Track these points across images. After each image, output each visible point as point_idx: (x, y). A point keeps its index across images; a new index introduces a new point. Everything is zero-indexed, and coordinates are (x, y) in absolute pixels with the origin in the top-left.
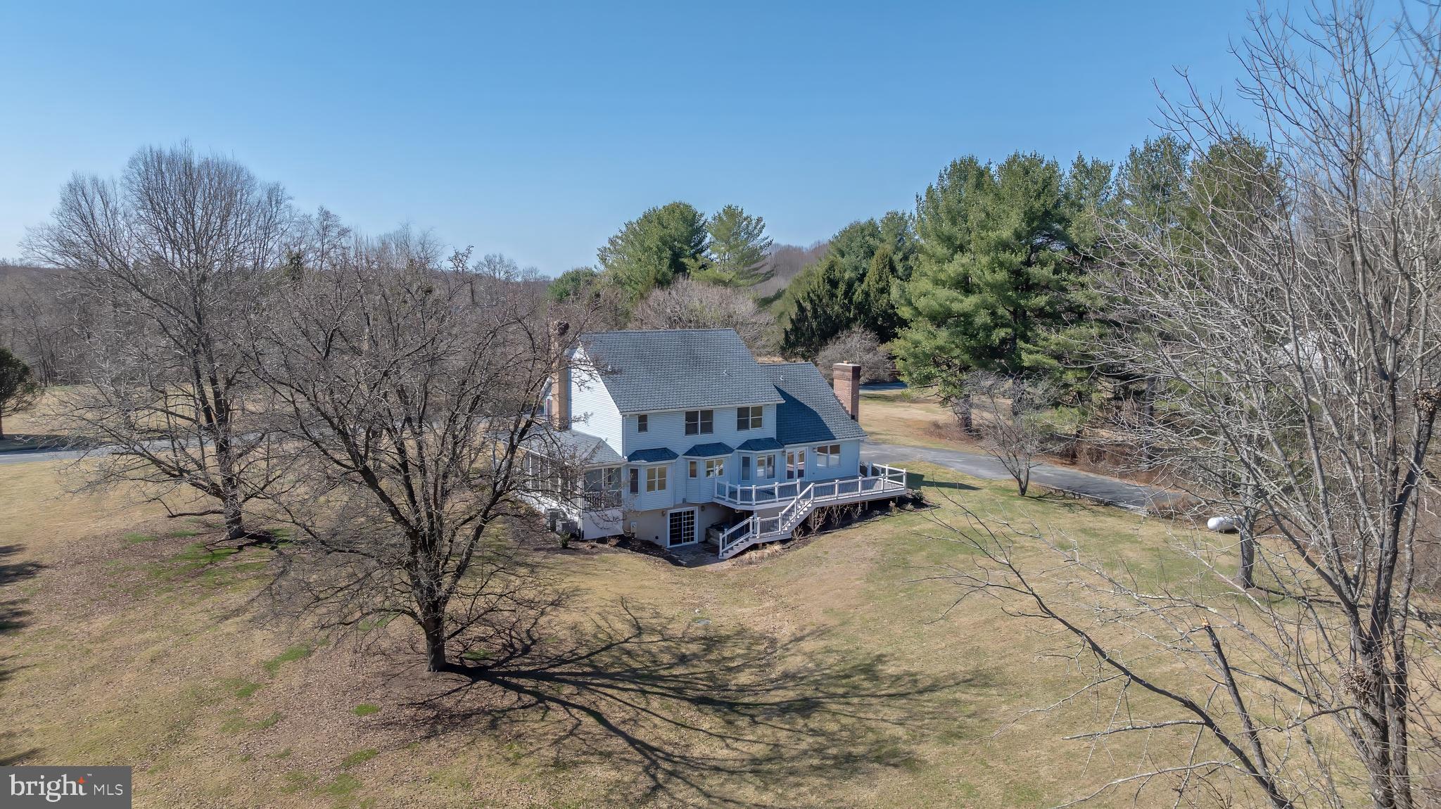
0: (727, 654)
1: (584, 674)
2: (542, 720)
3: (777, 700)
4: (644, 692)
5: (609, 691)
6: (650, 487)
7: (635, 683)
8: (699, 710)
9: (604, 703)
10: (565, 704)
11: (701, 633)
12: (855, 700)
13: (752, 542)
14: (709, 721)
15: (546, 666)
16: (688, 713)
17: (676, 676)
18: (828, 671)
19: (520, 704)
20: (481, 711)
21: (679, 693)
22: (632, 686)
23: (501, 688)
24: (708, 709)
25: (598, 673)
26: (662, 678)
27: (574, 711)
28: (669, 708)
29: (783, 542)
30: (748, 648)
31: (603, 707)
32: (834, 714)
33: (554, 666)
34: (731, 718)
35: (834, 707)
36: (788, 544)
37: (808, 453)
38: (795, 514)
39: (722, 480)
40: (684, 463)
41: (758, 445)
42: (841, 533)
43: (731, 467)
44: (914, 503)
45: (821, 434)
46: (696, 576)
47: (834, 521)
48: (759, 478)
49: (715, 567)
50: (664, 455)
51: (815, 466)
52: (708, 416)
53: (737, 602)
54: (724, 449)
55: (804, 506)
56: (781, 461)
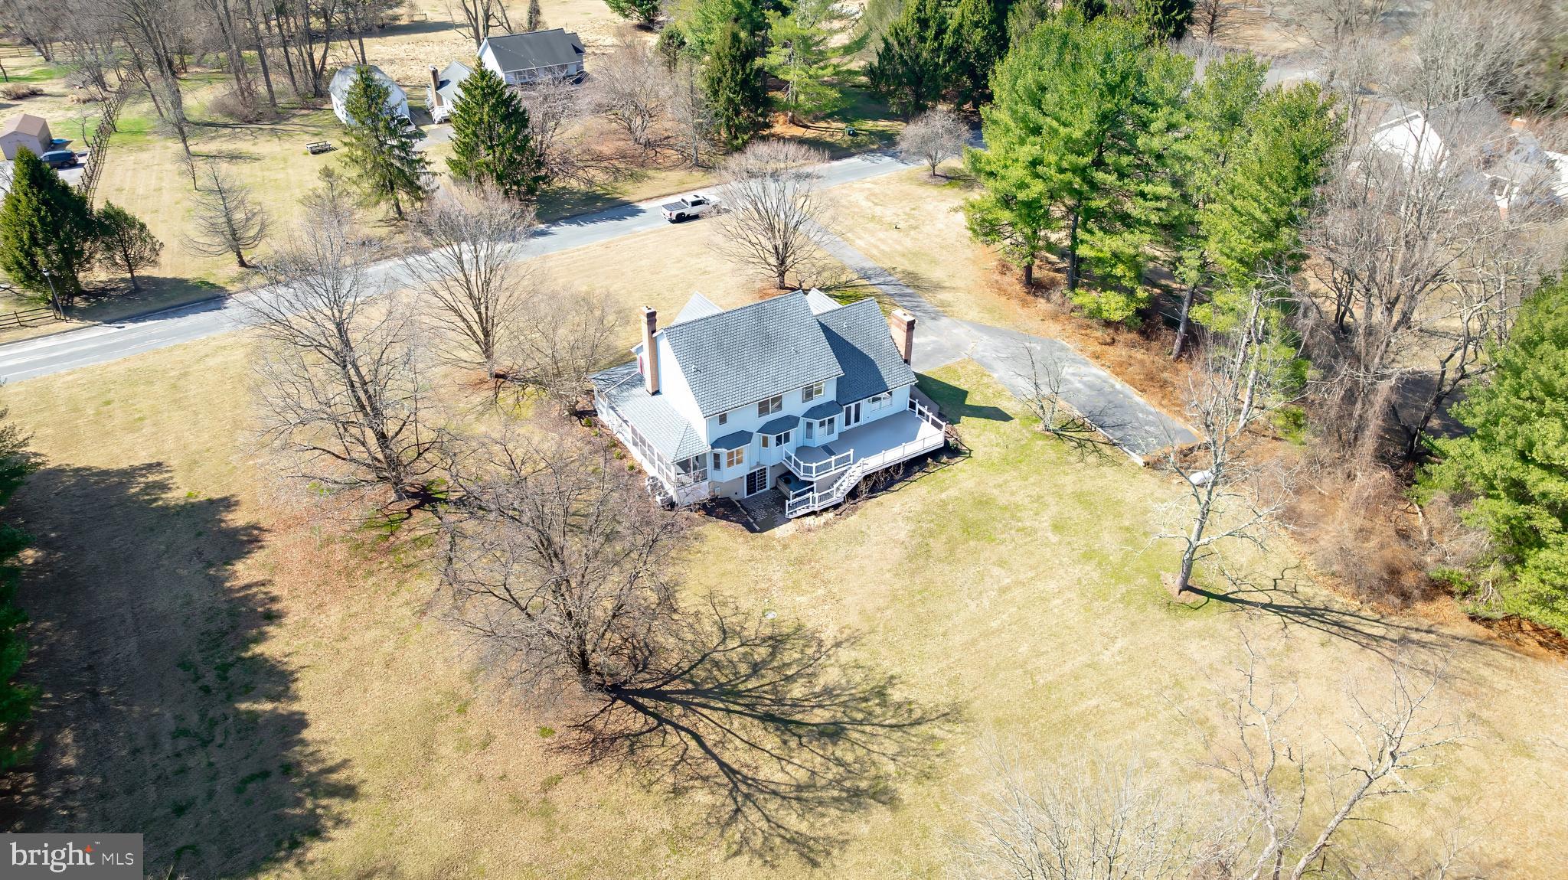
0: (787, 660)
1: (688, 692)
2: (663, 745)
3: (817, 720)
4: (729, 711)
5: (705, 711)
6: (730, 463)
7: (722, 701)
8: (765, 729)
9: (702, 724)
10: (677, 727)
11: (768, 631)
12: (868, 729)
13: (811, 509)
14: (771, 741)
15: (660, 682)
16: (757, 731)
17: (749, 690)
18: (853, 691)
19: (647, 727)
20: (622, 735)
21: (751, 710)
22: (721, 705)
23: (632, 709)
24: (771, 726)
25: (697, 692)
26: (739, 694)
27: (683, 733)
28: (744, 727)
29: (836, 507)
30: (802, 652)
31: (702, 730)
32: (853, 743)
33: (666, 683)
34: (786, 737)
35: (854, 735)
36: (841, 509)
37: (864, 403)
38: (847, 484)
39: (788, 448)
40: (757, 438)
41: (820, 412)
42: (884, 498)
43: (797, 434)
44: (950, 451)
45: (876, 386)
46: (766, 547)
47: (880, 483)
48: (821, 436)
49: (782, 531)
50: (741, 438)
51: (870, 411)
52: (778, 400)
53: (796, 587)
54: (791, 421)
55: (854, 474)
56: (839, 418)
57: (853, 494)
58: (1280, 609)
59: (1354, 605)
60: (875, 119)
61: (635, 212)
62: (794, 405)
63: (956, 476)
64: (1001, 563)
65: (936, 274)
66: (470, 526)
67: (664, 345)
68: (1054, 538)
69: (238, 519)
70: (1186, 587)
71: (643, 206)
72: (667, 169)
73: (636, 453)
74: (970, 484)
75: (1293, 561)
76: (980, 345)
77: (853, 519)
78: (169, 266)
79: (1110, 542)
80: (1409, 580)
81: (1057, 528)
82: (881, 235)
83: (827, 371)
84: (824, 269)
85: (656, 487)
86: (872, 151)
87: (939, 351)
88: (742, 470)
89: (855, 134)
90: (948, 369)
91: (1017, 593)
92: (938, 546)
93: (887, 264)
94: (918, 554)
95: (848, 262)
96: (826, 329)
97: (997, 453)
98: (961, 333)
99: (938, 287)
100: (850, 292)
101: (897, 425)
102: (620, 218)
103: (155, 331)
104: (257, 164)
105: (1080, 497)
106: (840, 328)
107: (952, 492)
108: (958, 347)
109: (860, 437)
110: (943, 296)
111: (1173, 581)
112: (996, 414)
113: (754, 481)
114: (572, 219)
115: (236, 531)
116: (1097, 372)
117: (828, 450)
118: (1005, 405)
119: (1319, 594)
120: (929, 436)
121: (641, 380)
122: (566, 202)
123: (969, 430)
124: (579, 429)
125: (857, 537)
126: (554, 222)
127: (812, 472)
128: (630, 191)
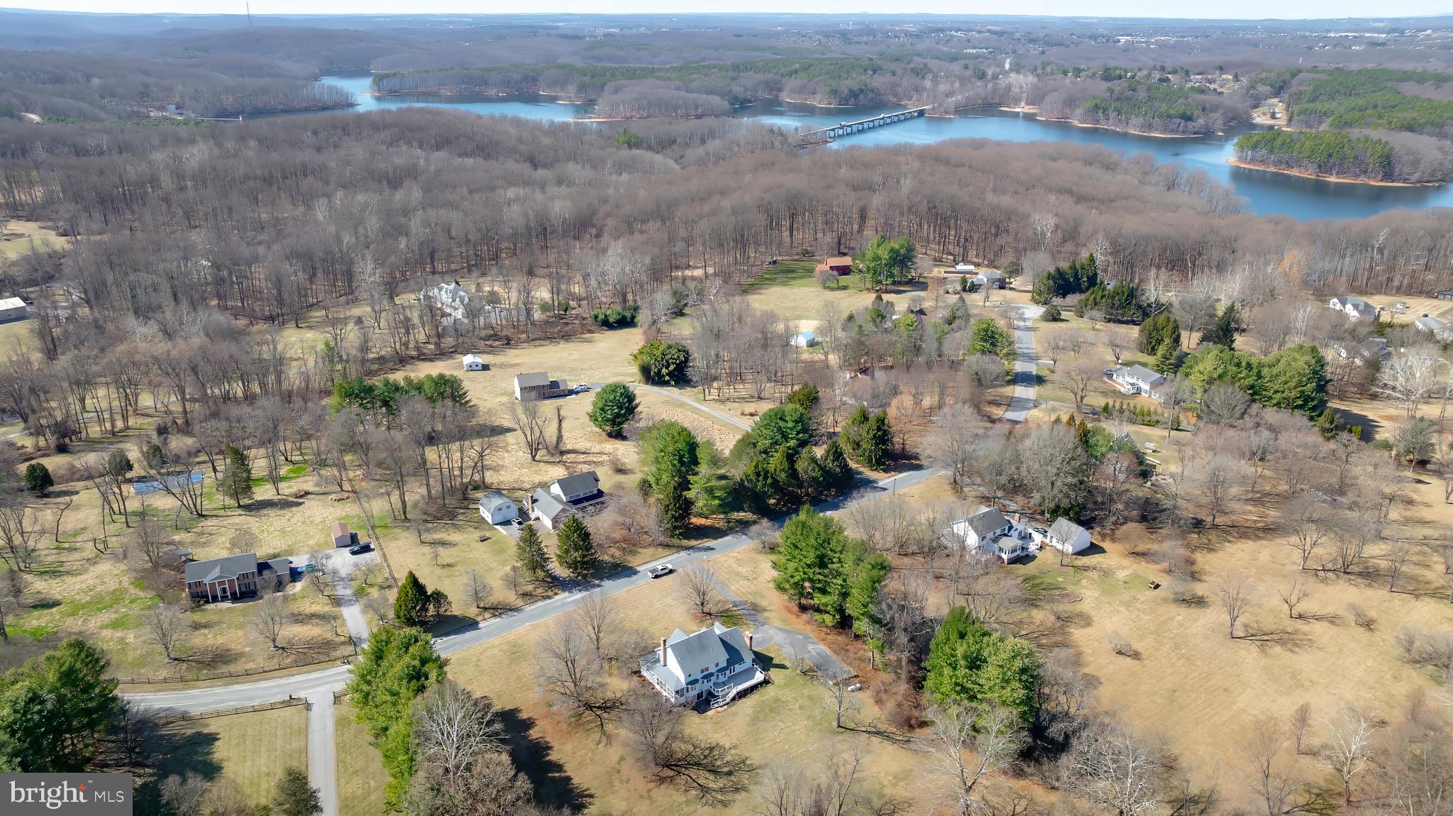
0: (715, 754)
1: (686, 764)
2: (680, 779)
3: (725, 770)
4: (699, 769)
5: (692, 770)
6: (692, 690)
7: (696, 766)
9: (691, 773)
10: (684, 774)
11: (708, 745)
12: (740, 772)
13: (719, 705)
14: (712, 777)
15: (677, 762)
16: (707, 774)
17: (704, 763)
18: (735, 762)
19: (675, 775)
20: (668, 777)
21: (705, 769)
22: (696, 768)
23: (670, 770)
24: (711, 773)
25: (689, 764)
26: (701, 764)
27: (686, 776)
28: (704, 774)
29: (728, 704)
30: (719, 751)
31: (691, 775)
32: (736, 776)
33: (679, 762)
34: (716, 776)
35: (736, 774)
37: (736, 666)
38: (731, 695)
39: (711, 684)
40: (701, 681)
41: (722, 670)
42: (744, 700)
43: (713, 679)
44: (766, 682)
45: (741, 660)
46: (704, 719)
47: (742, 695)
48: (722, 679)
49: (710, 713)
50: (695, 681)
51: (738, 668)
52: (707, 669)
53: (716, 732)
54: (712, 674)
55: (734, 692)
56: (728, 672)
57: (733, 699)
58: (869, 732)
59: (894, 730)
60: (738, 512)
61: (636, 572)
62: (713, 669)
63: (769, 691)
64: (781, 721)
65: (764, 603)
66: (605, 715)
67: (669, 651)
68: (799, 712)
69: (524, 715)
70: (839, 726)
71: (639, 569)
72: (645, 547)
73: (658, 687)
74: (773, 694)
75: (878, 716)
76: (779, 637)
77: (733, 708)
78: (456, 610)
79: (817, 712)
80: (913, 722)
81: (801, 708)
82: (742, 583)
83: (723, 658)
84: (719, 602)
85: (667, 700)
86: (737, 532)
87: (764, 640)
88: (695, 693)
89: (729, 522)
90: (767, 649)
91: (786, 730)
92: (761, 716)
93: (745, 599)
94: (755, 720)
95: (729, 598)
96: (722, 640)
97: (783, 682)
98: (772, 631)
99: (765, 610)
100: (730, 614)
101: (749, 673)
102: (630, 576)
103: (457, 640)
104: (456, 548)
105: (810, 697)
106: (727, 639)
107: (767, 697)
108: (771, 638)
109: (736, 678)
110: (766, 614)
111: (835, 724)
112: (783, 667)
113: (700, 696)
114: (609, 578)
115: (524, 721)
116: (822, 648)
117: (724, 684)
118: (787, 664)
119: (883, 727)
120: (759, 677)
121: (658, 661)
122: (605, 568)
123: (774, 673)
124: (635, 678)
125: (735, 714)
126: (601, 579)
127: (719, 692)
128: (633, 561)
